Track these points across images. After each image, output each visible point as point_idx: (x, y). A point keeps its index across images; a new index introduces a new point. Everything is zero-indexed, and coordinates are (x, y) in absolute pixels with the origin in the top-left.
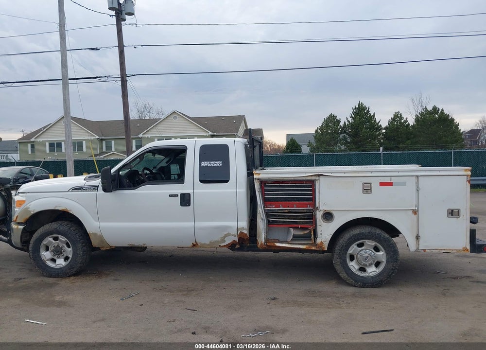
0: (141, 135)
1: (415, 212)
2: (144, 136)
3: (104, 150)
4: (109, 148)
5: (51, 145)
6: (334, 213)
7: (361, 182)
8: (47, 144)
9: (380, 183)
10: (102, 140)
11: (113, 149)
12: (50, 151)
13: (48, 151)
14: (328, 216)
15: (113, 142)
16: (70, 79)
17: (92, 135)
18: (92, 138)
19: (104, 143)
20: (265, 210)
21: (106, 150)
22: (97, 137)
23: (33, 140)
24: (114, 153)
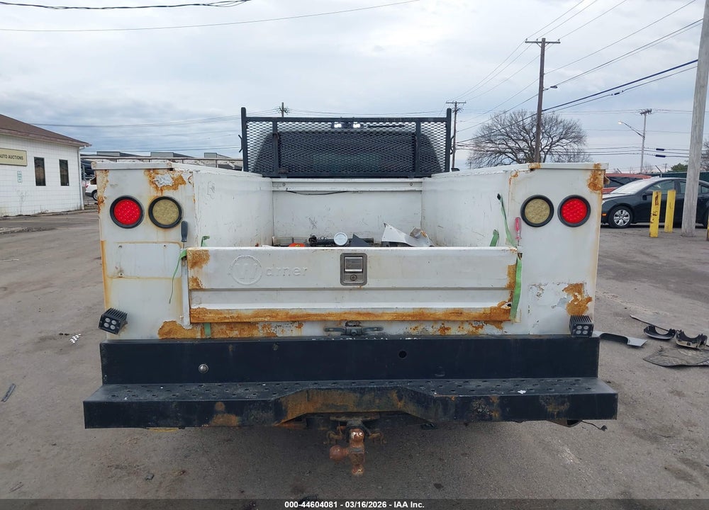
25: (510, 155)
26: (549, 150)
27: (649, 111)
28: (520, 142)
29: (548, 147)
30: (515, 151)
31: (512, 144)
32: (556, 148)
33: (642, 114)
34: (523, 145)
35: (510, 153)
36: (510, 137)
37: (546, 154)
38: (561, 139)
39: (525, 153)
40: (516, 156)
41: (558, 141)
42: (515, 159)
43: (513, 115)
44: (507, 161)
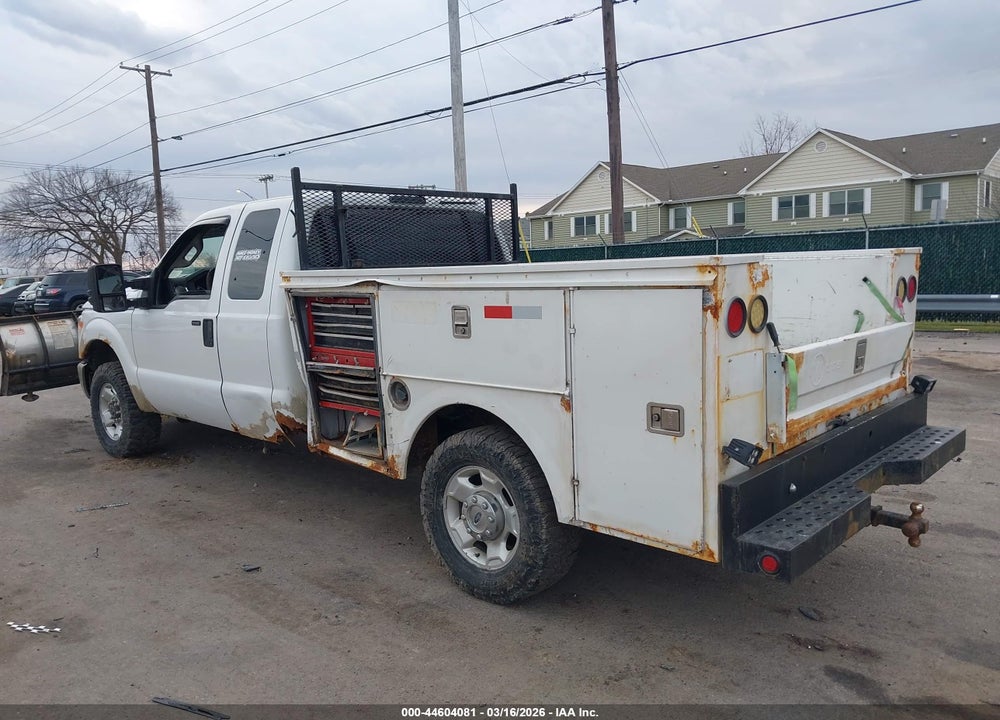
0: (742, 192)
1: (567, 403)
2: (749, 193)
3: (672, 227)
4: (681, 222)
5: (579, 221)
6: (411, 387)
7: (449, 303)
8: (572, 220)
9: (486, 307)
10: (668, 206)
11: (689, 225)
12: (577, 234)
13: (573, 234)
14: (400, 392)
15: (689, 210)
16: (465, 105)
17: (648, 199)
18: (649, 204)
19: (672, 212)
20: (306, 366)
21: (676, 227)
22: (658, 201)
23: (549, 214)
24: (685, 233)
25: (67, 234)
26: (129, 227)
27: (270, 178)
28: (81, 215)
29: (127, 223)
30: (75, 229)
31: (69, 218)
32: (140, 224)
33: (261, 180)
34: (87, 218)
35: (66, 230)
36: (62, 206)
37: (125, 233)
38: (145, 211)
39: (93, 232)
40: (77, 236)
41: (141, 214)
42: (77, 240)
43: (63, 173)
44: (64, 244)
